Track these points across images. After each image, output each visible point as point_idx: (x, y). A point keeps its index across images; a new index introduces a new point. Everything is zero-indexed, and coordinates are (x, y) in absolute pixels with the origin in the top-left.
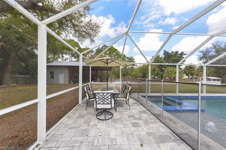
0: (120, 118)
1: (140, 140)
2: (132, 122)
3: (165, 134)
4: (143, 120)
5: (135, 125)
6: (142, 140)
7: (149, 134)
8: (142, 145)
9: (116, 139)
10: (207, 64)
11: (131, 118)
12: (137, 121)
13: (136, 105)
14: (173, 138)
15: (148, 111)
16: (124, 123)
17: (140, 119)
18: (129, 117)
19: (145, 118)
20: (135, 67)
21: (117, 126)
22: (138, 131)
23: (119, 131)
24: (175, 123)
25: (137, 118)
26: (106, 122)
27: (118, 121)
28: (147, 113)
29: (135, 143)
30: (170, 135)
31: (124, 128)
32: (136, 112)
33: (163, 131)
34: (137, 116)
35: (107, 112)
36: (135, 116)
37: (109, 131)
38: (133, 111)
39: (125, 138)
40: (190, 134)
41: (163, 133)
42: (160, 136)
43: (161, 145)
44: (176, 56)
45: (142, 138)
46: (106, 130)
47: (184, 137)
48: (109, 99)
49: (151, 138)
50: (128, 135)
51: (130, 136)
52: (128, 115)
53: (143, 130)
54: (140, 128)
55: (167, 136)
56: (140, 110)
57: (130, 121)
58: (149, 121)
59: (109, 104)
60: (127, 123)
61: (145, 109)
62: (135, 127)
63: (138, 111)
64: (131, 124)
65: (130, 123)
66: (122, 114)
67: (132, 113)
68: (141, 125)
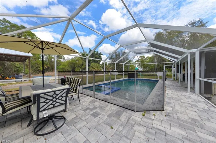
0: (76, 117)
1: (108, 124)
2: (91, 114)
3: (117, 110)
4: (98, 108)
5: (95, 115)
6: (109, 124)
7: (109, 116)
8: (112, 128)
9: (87, 140)
10: (116, 62)
11: (87, 111)
12: (94, 111)
13: (83, 97)
14: (122, 110)
15: (96, 99)
16: (84, 119)
17: (95, 108)
18: (85, 110)
19: (98, 106)
20: (62, 60)
21: (78, 126)
22: (101, 118)
23: (86, 130)
24: (116, 101)
25: (93, 108)
26: (61, 131)
27: (76, 121)
28: (97, 101)
29: (107, 130)
30: (120, 109)
31: (88, 123)
32: (88, 104)
33: (115, 109)
34: (91, 107)
35: (55, 117)
36: (90, 107)
37: (73, 139)
38: (84, 104)
39: (96, 132)
40: (126, 103)
41: (116, 110)
42: (116, 113)
43: (120, 118)
44: (97, 55)
45: (107, 122)
46: (68, 139)
47: (125, 106)
48: (63, 97)
49: (112, 118)
50: (96, 128)
51: (98, 127)
52: (83, 110)
53: (104, 116)
54: (100, 115)
55: (119, 111)
56: (89, 100)
57: (88, 115)
58: (103, 106)
59: (62, 104)
60: (87, 117)
61: (93, 99)
62: (96, 116)
63: (89, 102)
64: (91, 117)
65: (89, 116)
66: (74, 111)
67: (85, 106)
68: (99, 112)
